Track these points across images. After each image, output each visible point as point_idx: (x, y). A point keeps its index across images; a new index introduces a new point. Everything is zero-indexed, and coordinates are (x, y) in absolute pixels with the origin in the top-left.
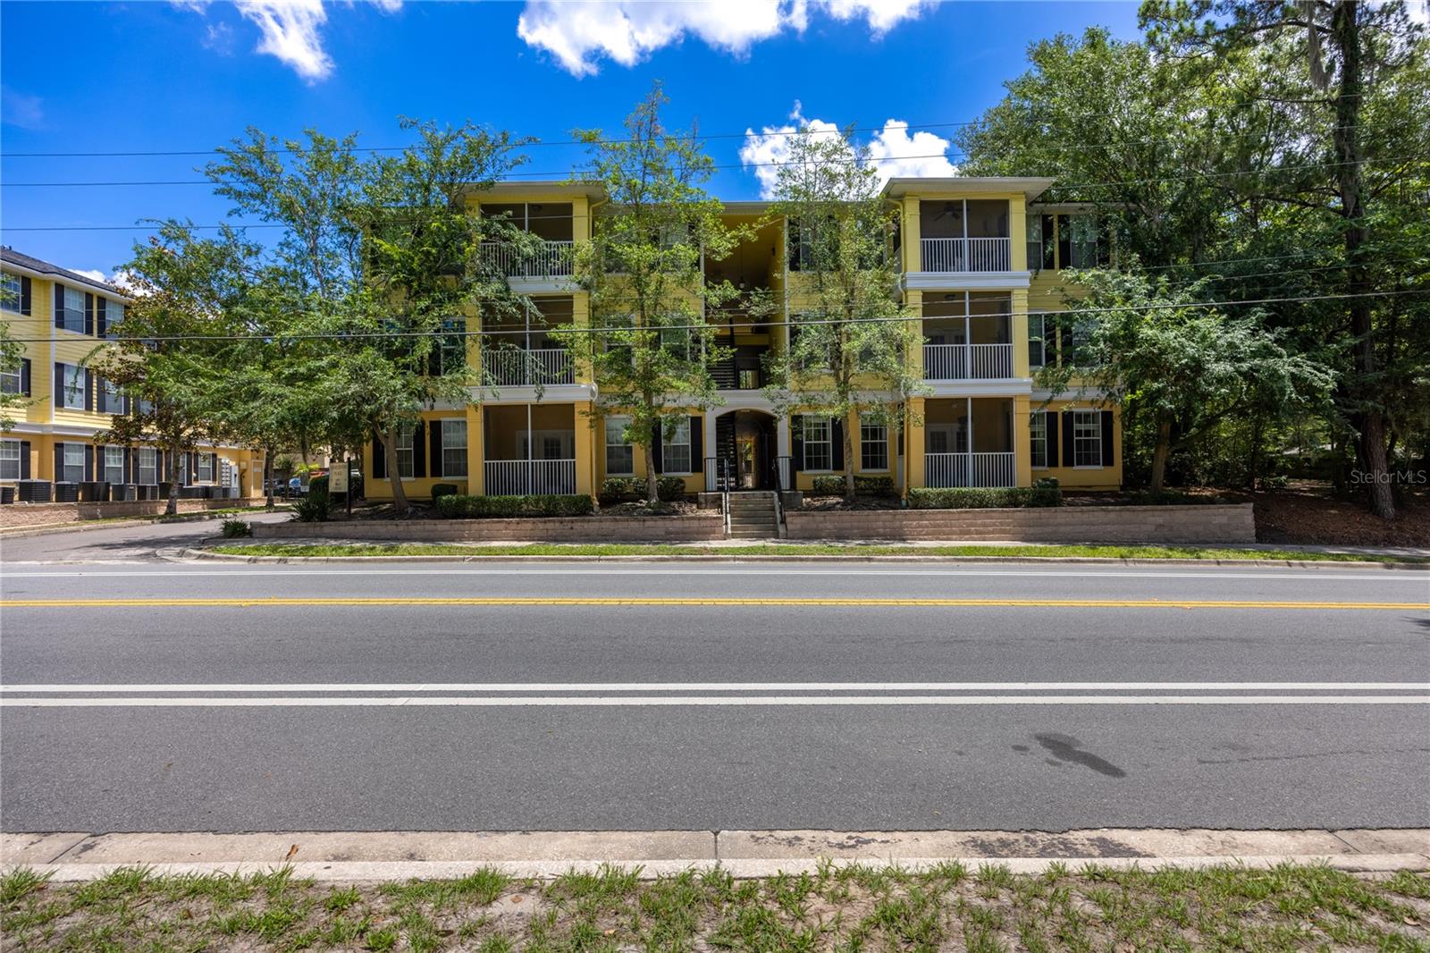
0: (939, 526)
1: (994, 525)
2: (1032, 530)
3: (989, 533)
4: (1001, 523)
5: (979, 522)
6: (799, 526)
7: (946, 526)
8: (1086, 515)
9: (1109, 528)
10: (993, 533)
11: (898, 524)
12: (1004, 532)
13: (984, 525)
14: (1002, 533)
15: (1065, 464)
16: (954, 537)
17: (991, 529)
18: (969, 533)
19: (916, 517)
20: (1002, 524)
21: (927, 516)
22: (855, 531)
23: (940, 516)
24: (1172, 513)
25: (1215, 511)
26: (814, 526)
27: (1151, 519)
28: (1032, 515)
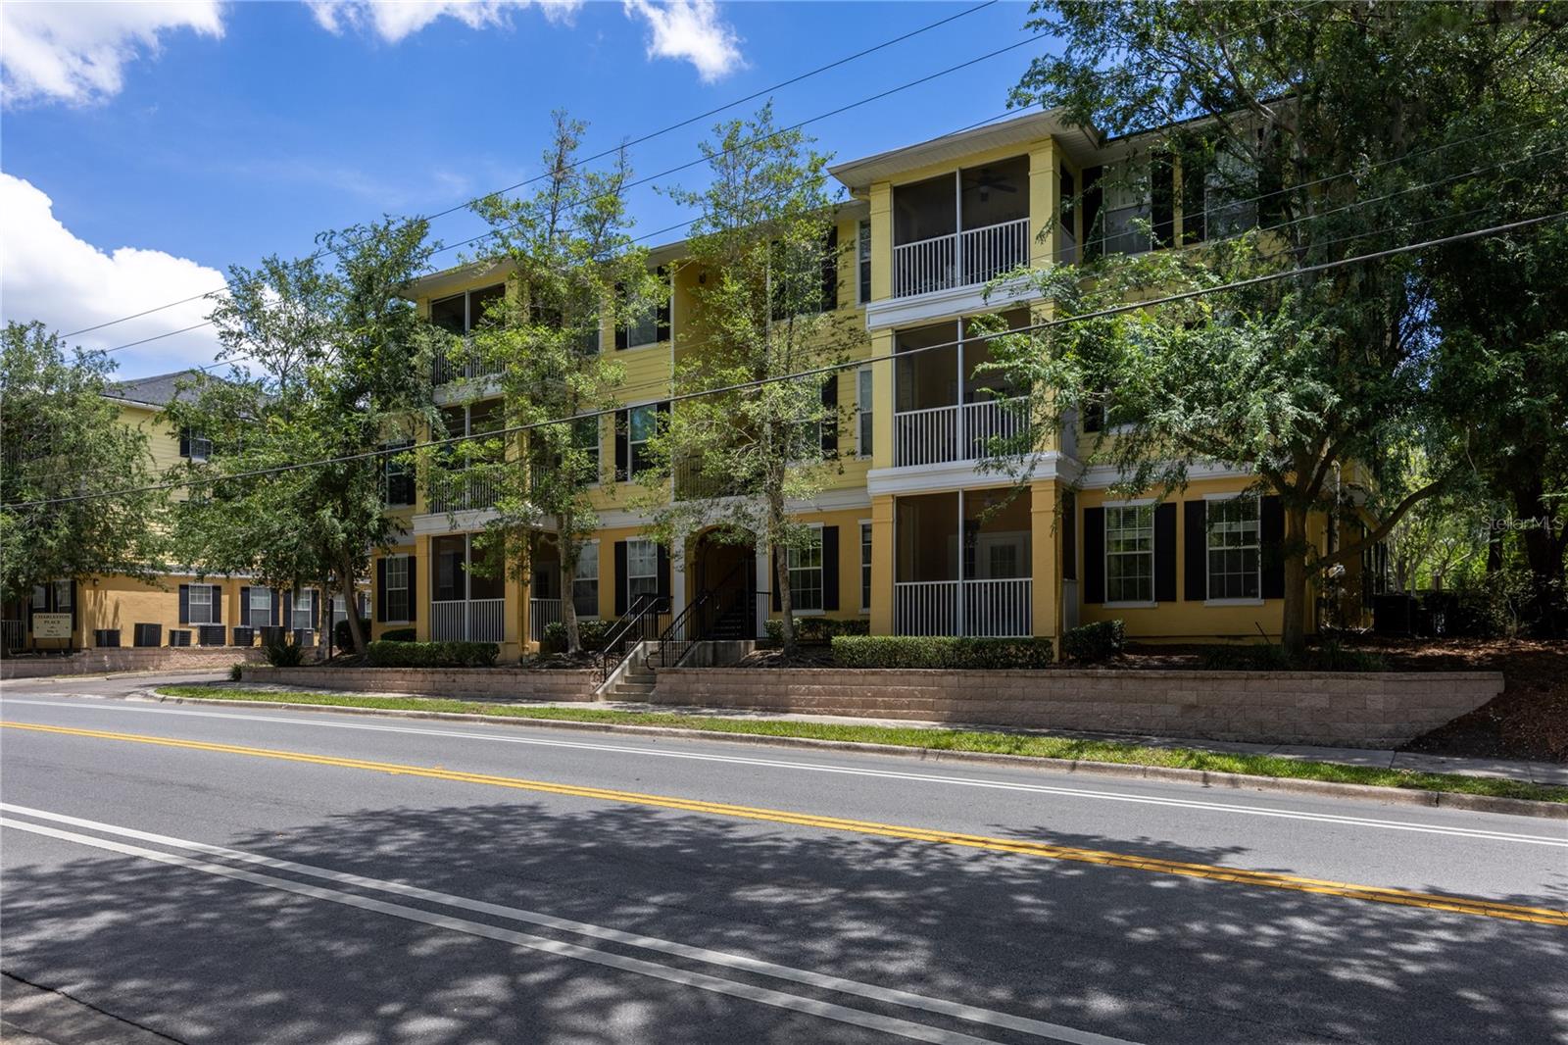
0: (833, 693)
1: (912, 694)
2: (965, 706)
3: (901, 707)
4: (921, 692)
5: (890, 689)
6: (667, 687)
7: (844, 694)
8: (1059, 684)
9: (1097, 707)
10: (909, 706)
11: (782, 688)
12: (923, 706)
13: (898, 695)
14: (920, 709)
15: (1188, 597)
16: (853, 711)
17: (906, 700)
18: (874, 705)
19: (807, 678)
20: (923, 694)
21: (822, 678)
22: (731, 696)
23: (837, 679)
24: (1215, 684)
25: (1305, 685)
26: (685, 688)
27: (1173, 694)
28: (971, 681)
